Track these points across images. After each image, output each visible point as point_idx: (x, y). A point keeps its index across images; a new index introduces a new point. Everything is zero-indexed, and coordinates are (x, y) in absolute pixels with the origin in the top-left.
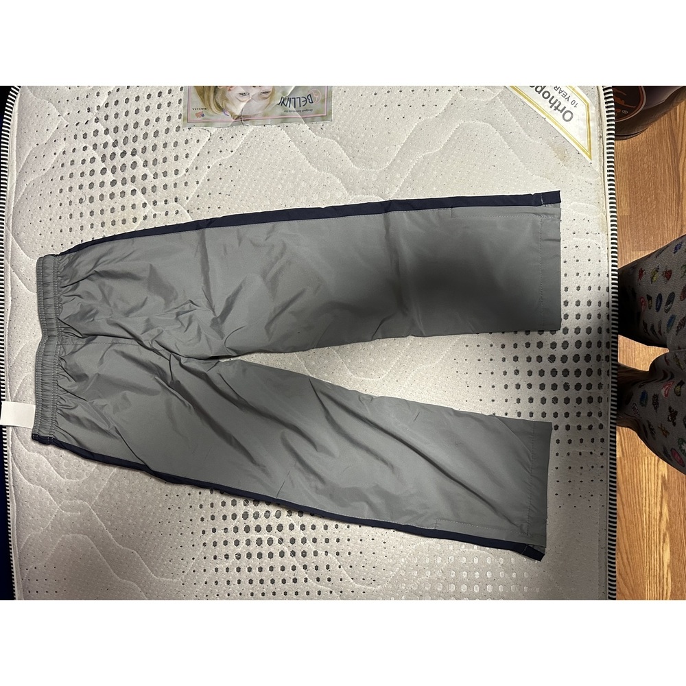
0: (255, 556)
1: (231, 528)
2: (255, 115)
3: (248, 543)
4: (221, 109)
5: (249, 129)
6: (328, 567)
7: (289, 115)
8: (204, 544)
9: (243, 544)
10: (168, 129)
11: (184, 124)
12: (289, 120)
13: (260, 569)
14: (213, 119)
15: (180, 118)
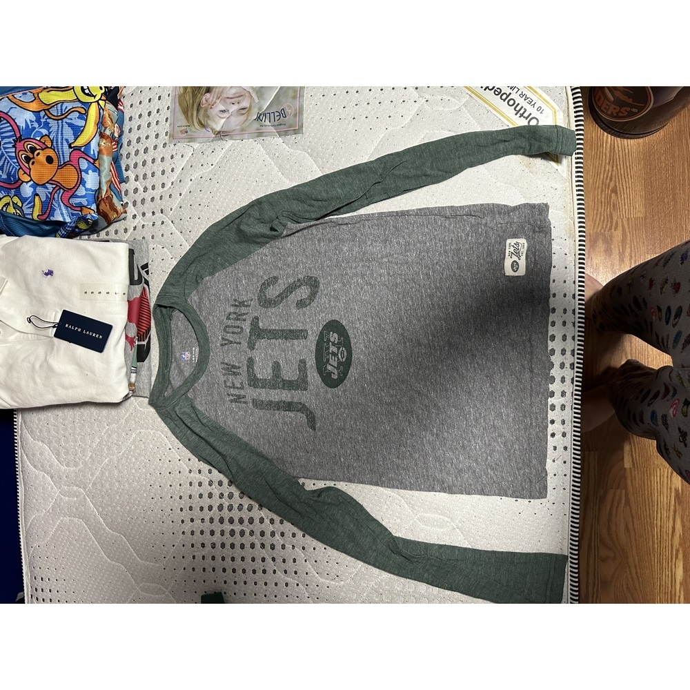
0: (228, 546)
1: (207, 519)
2: (234, 130)
3: (222, 533)
4: (203, 125)
5: (228, 144)
6: (294, 561)
7: (264, 129)
8: (183, 533)
9: (218, 534)
10: (156, 145)
11: (169, 141)
12: (264, 134)
13: (233, 559)
14: (196, 135)
15: (166, 135)
